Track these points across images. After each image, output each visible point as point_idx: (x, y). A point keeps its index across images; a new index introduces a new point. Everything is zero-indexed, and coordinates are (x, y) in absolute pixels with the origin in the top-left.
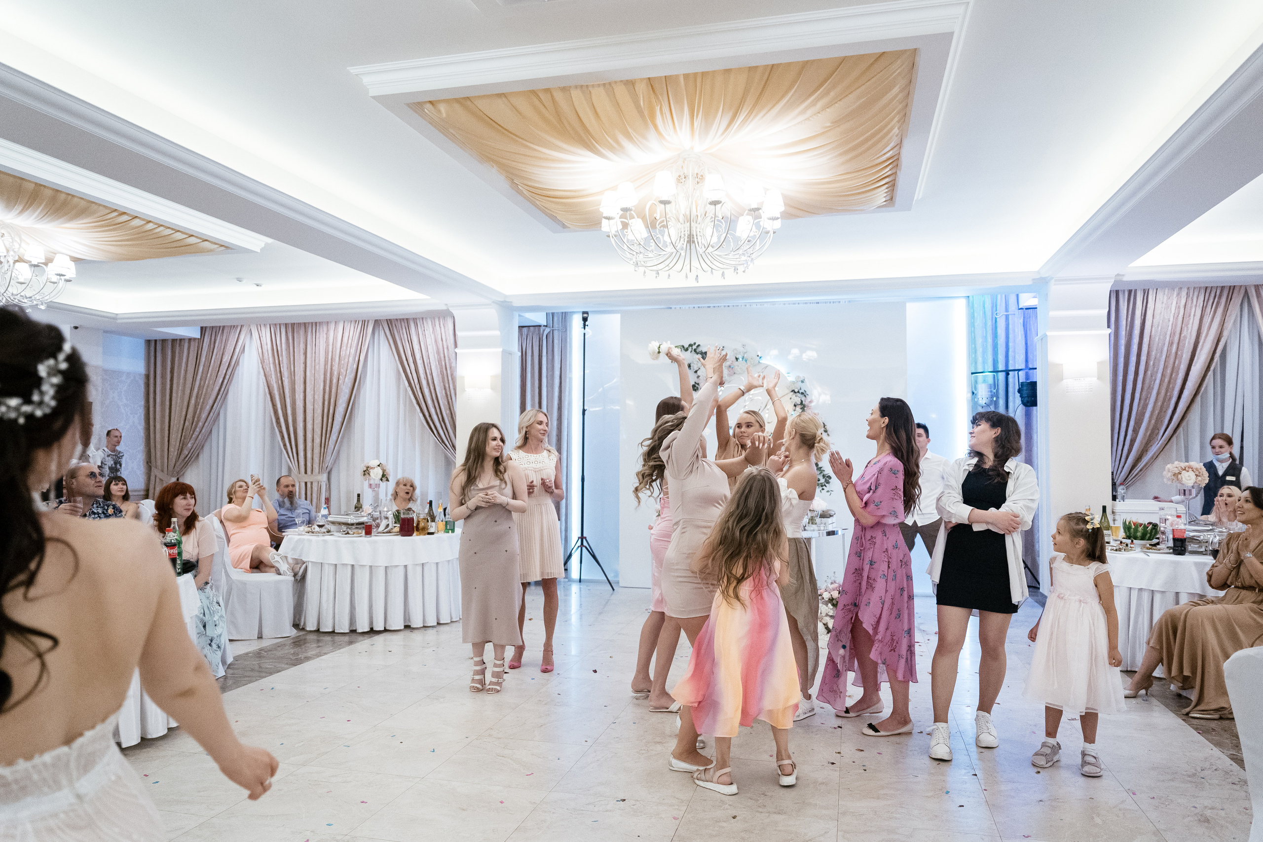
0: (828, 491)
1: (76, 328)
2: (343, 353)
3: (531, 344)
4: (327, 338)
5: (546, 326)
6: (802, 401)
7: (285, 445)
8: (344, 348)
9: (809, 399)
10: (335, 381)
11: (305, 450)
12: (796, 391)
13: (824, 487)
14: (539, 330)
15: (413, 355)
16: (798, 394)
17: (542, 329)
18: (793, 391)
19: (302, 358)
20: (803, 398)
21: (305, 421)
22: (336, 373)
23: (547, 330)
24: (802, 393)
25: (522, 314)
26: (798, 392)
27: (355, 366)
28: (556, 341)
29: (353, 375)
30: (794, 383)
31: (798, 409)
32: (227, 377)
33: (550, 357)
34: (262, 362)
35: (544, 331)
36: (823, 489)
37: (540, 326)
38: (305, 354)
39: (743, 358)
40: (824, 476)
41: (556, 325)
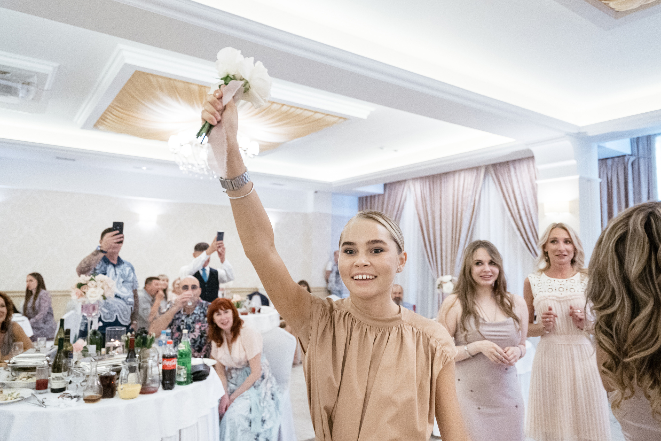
1: (316, 192)
2: (464, 196)
3: (616, 173)
4: (454, 186)
5: (631, 155)
7: (429, 261)
8: (465, 191)
10: (459, 215)
11: (442, 264)
14: (624, 160)
15: (514, 192)
17: (626, 158)
19: (439, 201)
21: (441, 244)
22: (460, 210)
23: (632, 159)
25: (602, 144)
27: (472, 204)
28: (642, 168)
29: (471, 211)
32: (398, 216)
33: (636, 183)
34: (416, 205)
35: (628, 159)
37: (624, 156)
38: (441, 198)
41: (641, 153)
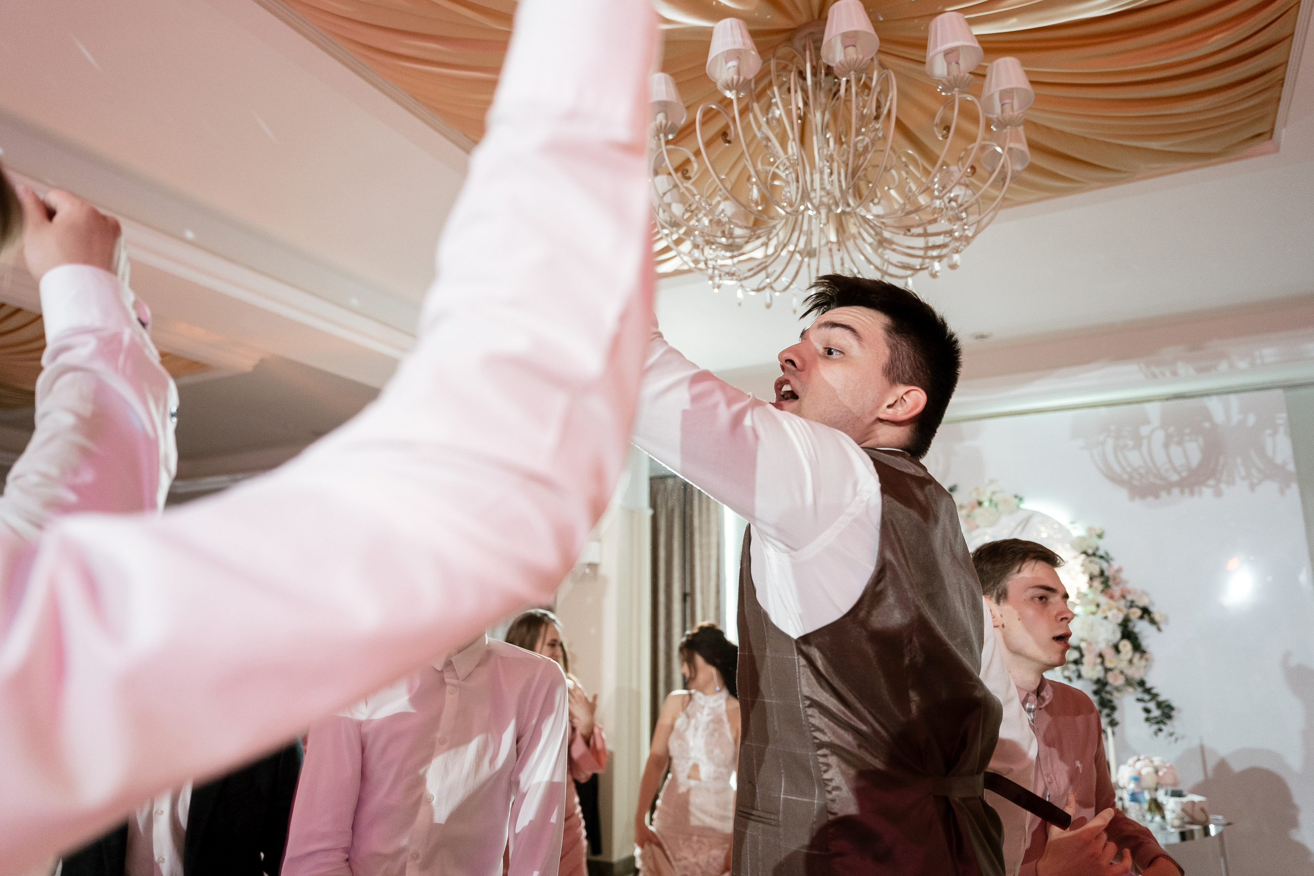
0: (1171, 734)
6: (1102, 573)
9: (1115, 565)
12: (1090, 551)
13: (1163, 726)
16: (1093, 558)
18: (1085, 553)
20: (1105, 565)
24: (1101, 557)
26: (1094, 554)
30: (1082, 539)
31: (1097, 584)
36: (1160, 730)
39: (991, 501)
40: (1159, 705)
